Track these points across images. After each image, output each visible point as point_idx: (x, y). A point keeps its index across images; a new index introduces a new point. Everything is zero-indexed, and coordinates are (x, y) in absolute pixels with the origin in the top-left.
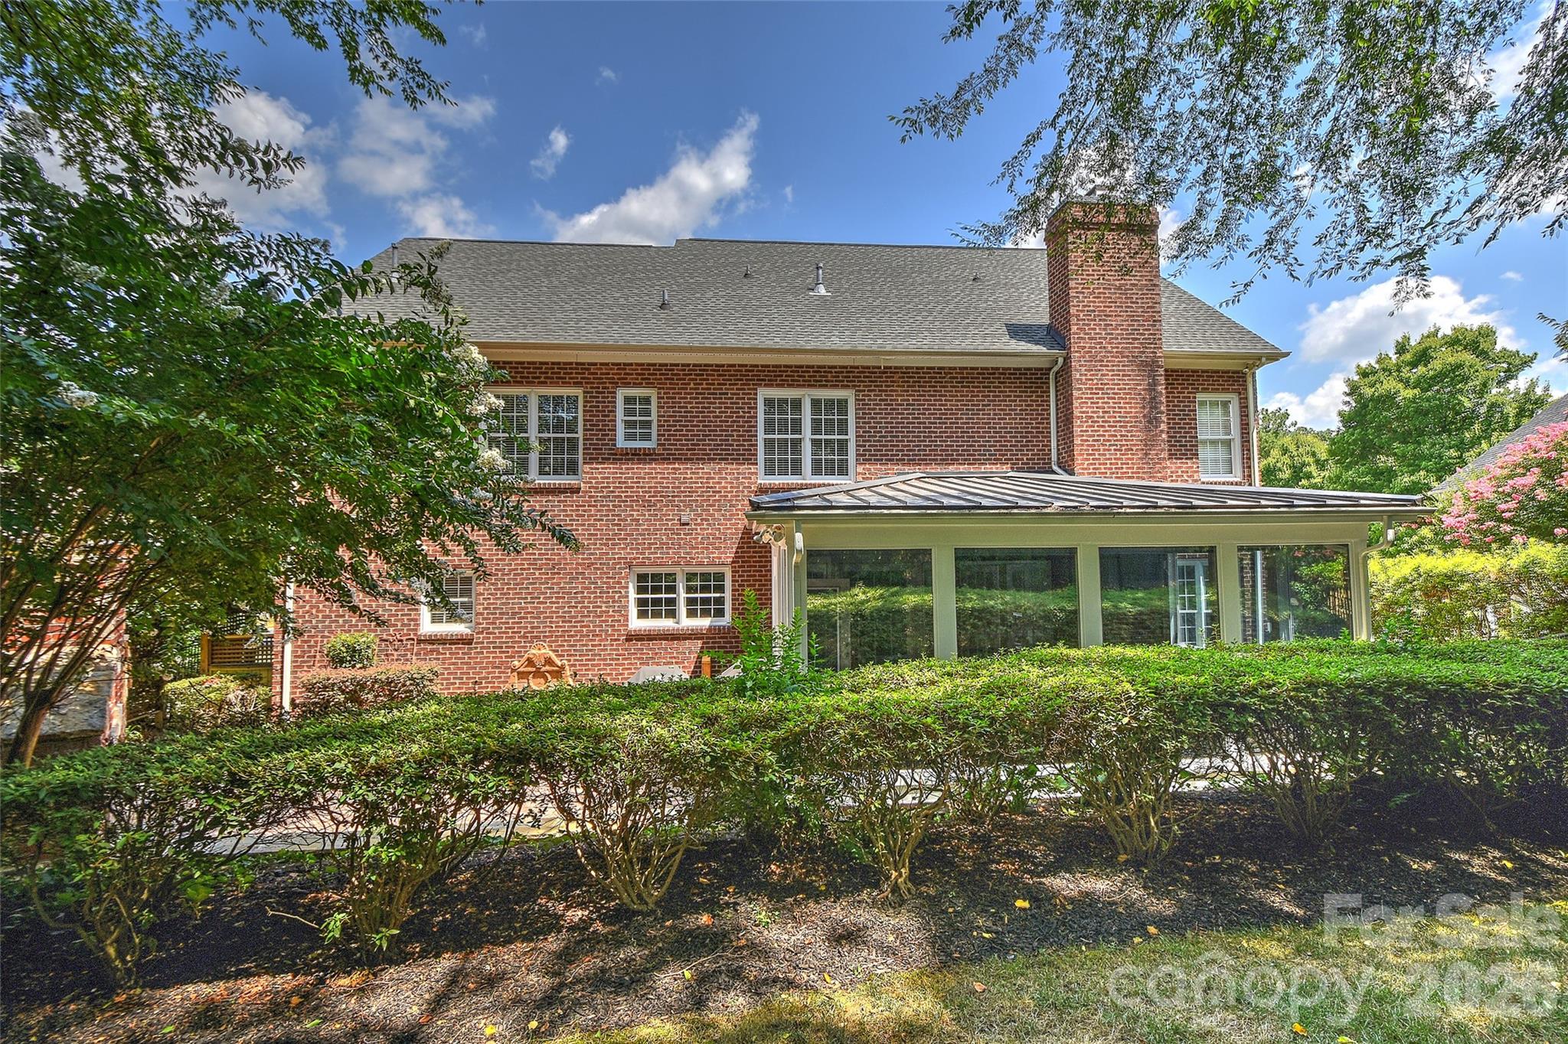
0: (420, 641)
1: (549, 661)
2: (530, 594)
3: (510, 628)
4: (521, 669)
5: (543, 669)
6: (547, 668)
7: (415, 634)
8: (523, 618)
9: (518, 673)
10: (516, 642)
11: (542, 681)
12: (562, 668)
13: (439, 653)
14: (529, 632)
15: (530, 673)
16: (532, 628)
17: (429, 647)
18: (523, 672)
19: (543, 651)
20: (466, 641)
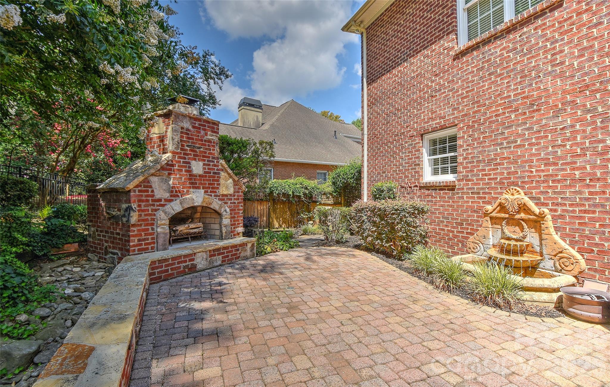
0: (421, 188)
1: (523, 208)
2: (505, 139)
3: (486, 175)
4: (494, 214)
5: (518, 216)
6: (523, 215)
7: (418, 182)
8: (499, 164)
9: (491, 218)
10: (492, 188)
11: (517, 229)
12: (541, 217)
13: (432, 196)
14: (506, 178)
15: (504, 219)
16: (509, 173)
17: (427, 192)
18: (496, 218)
19: (516, 196)
20: (451, 187)
